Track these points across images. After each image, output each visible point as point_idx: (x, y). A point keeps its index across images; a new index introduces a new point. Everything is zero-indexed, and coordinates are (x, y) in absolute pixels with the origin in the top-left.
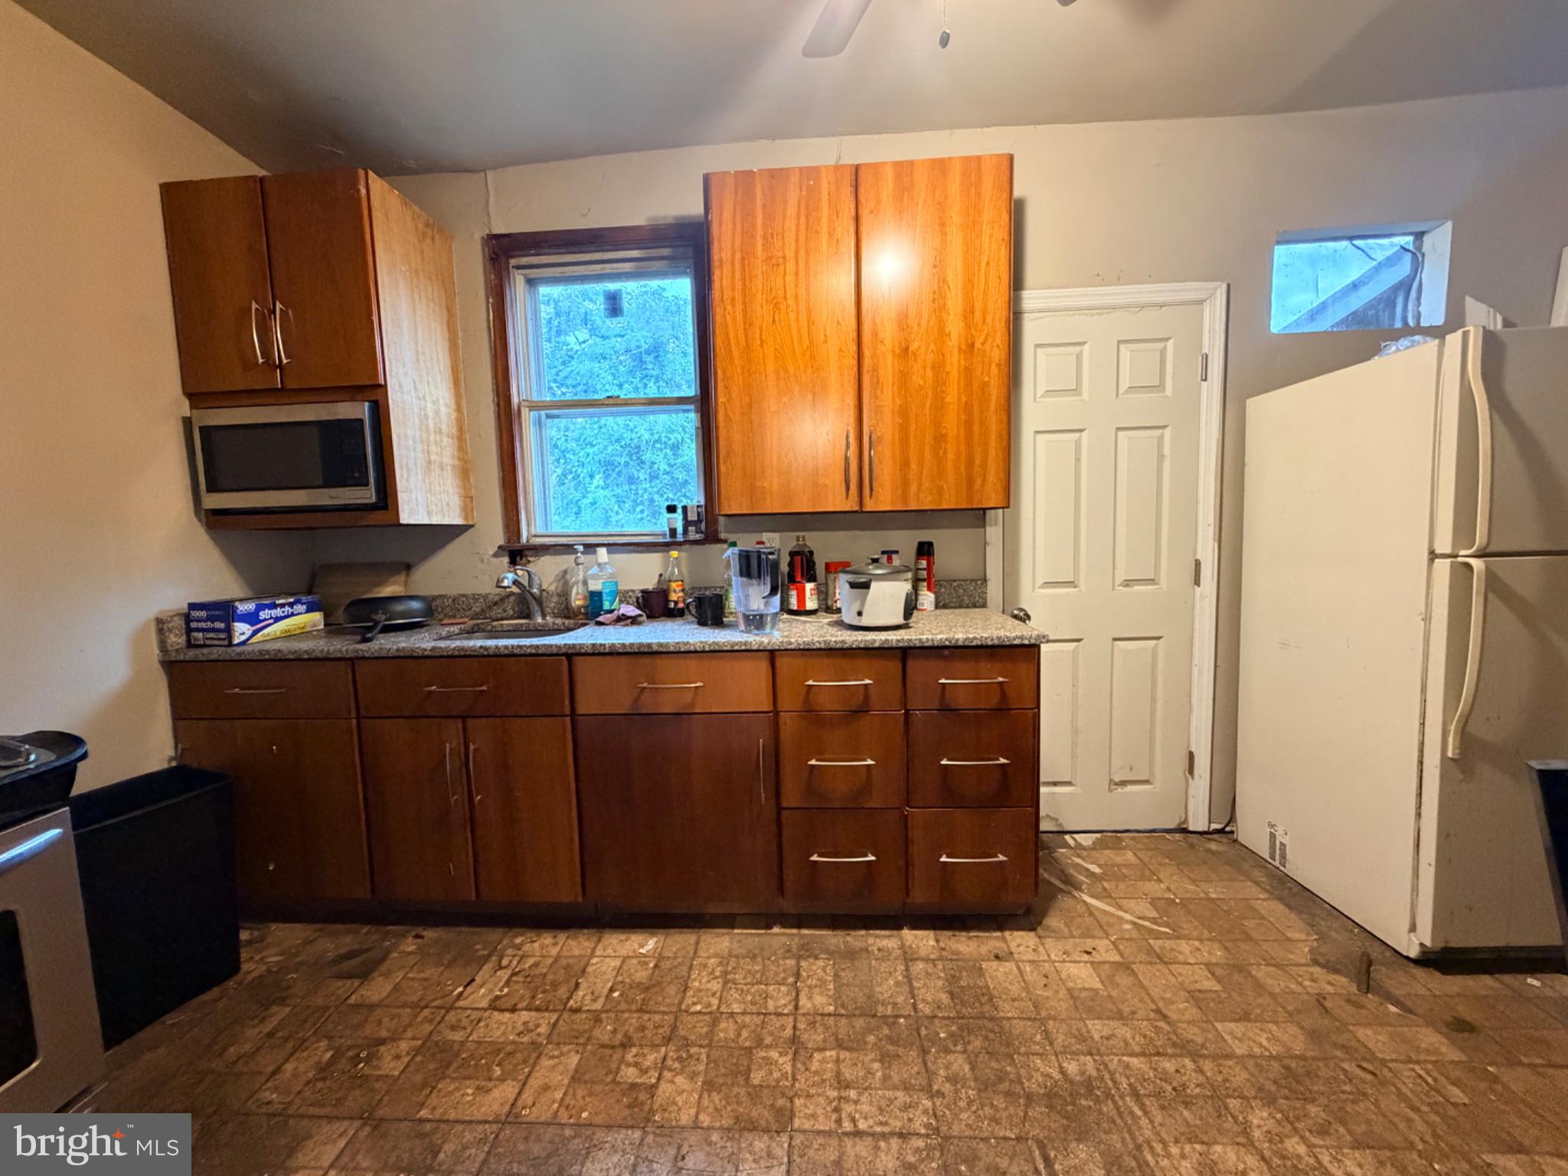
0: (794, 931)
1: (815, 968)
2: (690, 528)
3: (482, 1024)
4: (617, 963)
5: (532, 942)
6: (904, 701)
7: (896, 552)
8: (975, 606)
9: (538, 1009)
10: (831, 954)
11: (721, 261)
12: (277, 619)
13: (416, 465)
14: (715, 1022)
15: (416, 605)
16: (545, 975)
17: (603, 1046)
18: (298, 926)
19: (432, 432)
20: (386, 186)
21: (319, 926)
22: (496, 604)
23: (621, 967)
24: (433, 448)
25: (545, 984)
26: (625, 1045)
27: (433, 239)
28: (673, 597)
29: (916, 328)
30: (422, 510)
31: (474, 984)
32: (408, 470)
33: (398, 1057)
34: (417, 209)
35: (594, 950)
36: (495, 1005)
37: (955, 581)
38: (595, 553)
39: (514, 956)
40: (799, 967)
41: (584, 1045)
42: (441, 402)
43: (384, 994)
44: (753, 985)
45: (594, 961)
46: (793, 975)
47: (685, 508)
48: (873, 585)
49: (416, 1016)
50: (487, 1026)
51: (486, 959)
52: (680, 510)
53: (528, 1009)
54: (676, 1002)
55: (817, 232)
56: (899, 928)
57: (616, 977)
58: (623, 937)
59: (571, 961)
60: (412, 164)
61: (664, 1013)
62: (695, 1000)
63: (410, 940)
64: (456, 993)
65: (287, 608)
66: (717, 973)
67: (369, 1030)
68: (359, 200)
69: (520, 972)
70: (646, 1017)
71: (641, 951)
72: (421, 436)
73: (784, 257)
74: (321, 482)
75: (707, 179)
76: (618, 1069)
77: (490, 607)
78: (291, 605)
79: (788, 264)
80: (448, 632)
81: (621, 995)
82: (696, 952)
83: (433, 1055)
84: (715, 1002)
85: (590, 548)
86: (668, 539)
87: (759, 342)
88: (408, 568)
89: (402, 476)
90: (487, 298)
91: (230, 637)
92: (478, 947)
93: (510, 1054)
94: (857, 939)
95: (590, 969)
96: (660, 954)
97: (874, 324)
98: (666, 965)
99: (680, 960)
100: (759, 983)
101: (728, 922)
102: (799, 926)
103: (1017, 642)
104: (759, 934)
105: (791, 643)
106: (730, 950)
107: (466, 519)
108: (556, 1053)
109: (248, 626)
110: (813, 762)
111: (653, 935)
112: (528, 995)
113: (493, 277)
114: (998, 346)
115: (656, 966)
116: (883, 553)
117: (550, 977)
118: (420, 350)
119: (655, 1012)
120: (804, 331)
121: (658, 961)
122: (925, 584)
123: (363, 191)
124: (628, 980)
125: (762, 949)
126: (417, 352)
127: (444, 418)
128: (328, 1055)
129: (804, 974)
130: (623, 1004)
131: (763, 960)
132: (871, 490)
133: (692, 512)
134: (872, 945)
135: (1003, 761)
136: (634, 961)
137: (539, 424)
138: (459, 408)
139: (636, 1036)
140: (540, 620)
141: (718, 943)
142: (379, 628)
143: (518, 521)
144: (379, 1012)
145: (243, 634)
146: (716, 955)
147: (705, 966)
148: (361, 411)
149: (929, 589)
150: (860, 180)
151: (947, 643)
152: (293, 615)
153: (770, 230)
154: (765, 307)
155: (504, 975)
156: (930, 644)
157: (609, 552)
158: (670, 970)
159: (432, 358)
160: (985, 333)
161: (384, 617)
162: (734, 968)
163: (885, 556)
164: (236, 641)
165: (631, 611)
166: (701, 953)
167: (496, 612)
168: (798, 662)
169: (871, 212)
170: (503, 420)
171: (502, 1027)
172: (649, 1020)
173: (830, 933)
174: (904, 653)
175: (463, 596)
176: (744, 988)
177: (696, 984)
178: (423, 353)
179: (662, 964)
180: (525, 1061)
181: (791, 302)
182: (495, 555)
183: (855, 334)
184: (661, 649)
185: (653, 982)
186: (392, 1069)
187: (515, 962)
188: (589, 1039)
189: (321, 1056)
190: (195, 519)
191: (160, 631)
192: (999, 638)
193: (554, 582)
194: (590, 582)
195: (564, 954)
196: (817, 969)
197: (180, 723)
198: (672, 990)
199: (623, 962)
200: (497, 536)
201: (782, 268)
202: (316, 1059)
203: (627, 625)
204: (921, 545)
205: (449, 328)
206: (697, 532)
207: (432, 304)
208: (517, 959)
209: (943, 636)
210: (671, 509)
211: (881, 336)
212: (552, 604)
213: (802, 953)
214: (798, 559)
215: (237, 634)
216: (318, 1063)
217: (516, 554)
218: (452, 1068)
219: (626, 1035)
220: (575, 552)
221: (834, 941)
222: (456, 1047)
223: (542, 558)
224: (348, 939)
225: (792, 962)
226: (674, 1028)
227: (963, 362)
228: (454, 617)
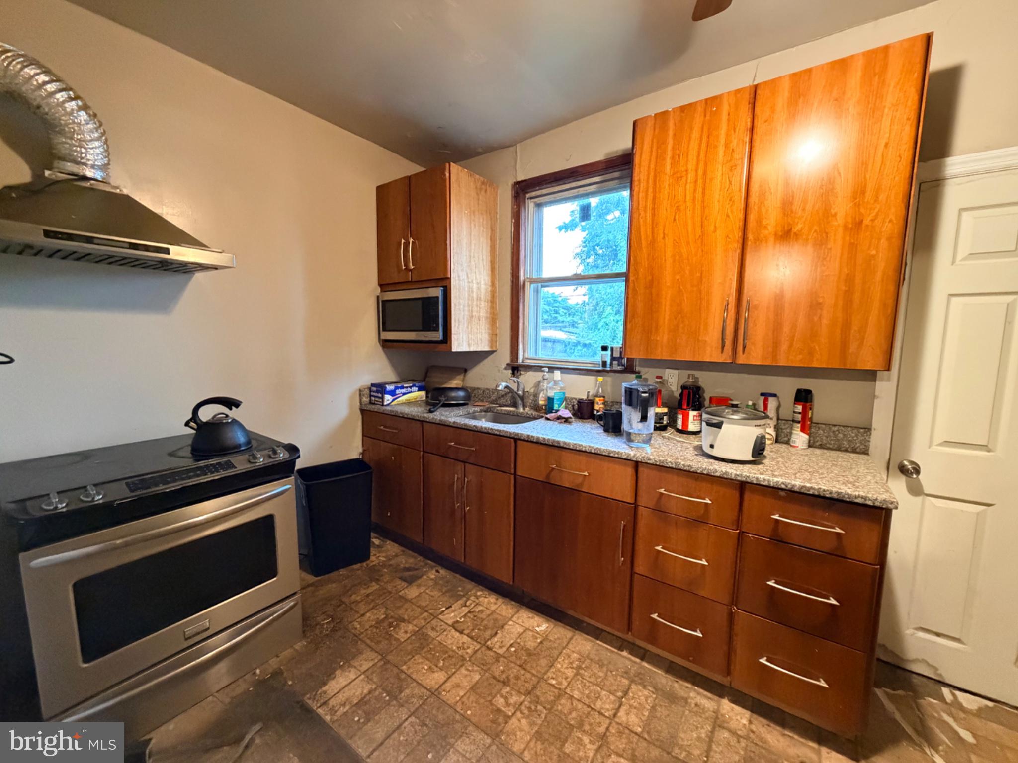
0: (638, 660)
1: (640, 694)
2: (614, 362)
3: (445, 633)
4: (521, 630)
5: (485, 597)
6: (738, 523)
7: (775, 395)
8: (854, 451)
9: (472, 638)
10: (656, 689)
11: (639, 181)
12: (404, 394)
13: (464, 319)
14: (559, 697)
15: (461, 394)
16: (483, 620)
17: (494, 677)
18: (396, 545)
19: (475, 299)
20: (460, 168)
21: (403, 549)
22: (502, 396)
23: (522, 633)
24: (475, 309)
25: (480, 625)
26: (505, 683)
27: (486, 191)
28: (597, 407)
29: (800, 212)
30: (465, 344)
31: (451, 609)
32: (459, 322)
33: (406, 632)
34: (477, 176)
35: (513, 617)
36: (454, 626)
37: (835, 426)
38: (553, 372)
39: (474, 601)
40: (629, 688)
41: (486, 671)
42: (483, 282)
43: (414, 596)
44: (594, 684)
45: (511, 623)
46: (623, 692)
47: (612, 349)
48: (724, 426)
49: (421, 614)
50: (447, 635)
51: (459, 597)
52: (609, 349)
53: (468, 636)
54: (543, 671)
55: (716, 147)
56: (721, 696)
57: (517, 639)
58: (531, 615)
59: (500, 618)
60: (480, 150)
61: (533, 675)
62: (554, 676)
63: (434, 572)
64: (441, 610)
65: (409, 389)
66: (574, 665)
67: (401, 612)
68: (445, 180)
69: (473, 612)
70: (523, 672)
71: (537, 629)
72: (468, 303)
73: (687, 171)
74: (421, 329)
75: (635, 123)
76: (495, 696)
77: (499, 398)
78: (411, 387)
79: (689, 176)
80: (474, 410)
81: (515, 651)
82: (567, 645)
83: (420, 639)
84: (565, 683)
85: (552, 369)
86: (601, 368)
87: (662, 236)
88: (466, 371)
89: (455, 326)
90: (512, 220)
91: (383, 402)
92: (460, 589)
93: (449, 656)
94: (681, 688)
95: (506, 627)
96: (547, 636)
97: (759, 212)
98: (547, 644)
99: (556, 645)
100: (597, 685)
101: (596, 634)
102: (642, 659)
103: (859, 500)
104: (612, 652)
105: (650, 459)
106: (589, 653)
107: (491, 347)
108: (470, 668)
109: (391, 397)
110: (659, 548)
111: (548, 621)
112: (471, 628)
113: (515, 207)
114: (890, 221)
115: (541, 642)
116: (762, 395)
117: (485, 622)
118: (472, 255)
119: (529, 672)
120: (698, 224)
121: (544, 640)
122: (799, 425)
123: (447, 175)
124: (522, 644)
125: (610, 662)
126: (470, 256)
127: (483, 291)
128: (383, 617)
129: (631, 695)
130: (514, 657)
131: (607, 671)
132: (744, 347)
133: (617, 351)
134: (692, 699)
135: (833, 601)
136: (531, 633)
137: (537, 291)
138: (493, 284)
139: (513, 681)
140: (521, 410)
141: (583, 644)
142: (440, 405)
143: (518, 350)
144: (407, 605)
145: (388, 400)
146: (579, 653)
147: (569, 657)
148: (437, 292)
149: (803, 430)
150: (758, 97)
151: (783, 486)
152: (411, 392)
153: (677, 152)
154: (668, 210)
155: (466, 610)
156: (766, 483)
157: (561, 373)
158: (548, 649)
159: (479, 258)
160: (876, 210)
161: (444, 399)
162: (586, 667)
163: (762, 398)
164: (385, 404)
165: (566, 414)
166: (570, 646)
167: (502, 401)
168: (654, 473)
169: (766, 121)
170: (514, 289)
171: (453, 639)
172: (523, 675)
173: (663, 673)
174: (743, 486)
175: (487, 389)
176: (587, 684)
177: (559, 666)
178: (474, 257)
179: (545, 643)
180: (455, 665)
181: (689, 204)
182: (505, 369)
183: (741, 223)
184: (565, 446)
185: (536, 652)
186: (402, 637)
187: (473, 605)
188: (489, 669)
189: (380, 616)
190: (378, 343)
191: (360, 395)
192: (838, 493)
193: (533, 387)
194: (549, 391)
195: (498, 612)
196: (642, 695)
197: (365, 438)
198: (544, 662)
199: (524, 631)
200: (507, 359)
201: (684, 179)
202: (378, 616)
203: (561, 423)
204: (799, 392)
205: (491, 240)
206: (619, 365)
207: (482, 228)
208: (475, 603)
209: (780, 480)
210: (604, 348)
211: (765, 222)
212: (529, 401)
213: (636, 679)
214: (686, 392)
215: (386, 400)
216: (378, 619)
217: (516, 369)
218: (424, 650)
219: (507, 677)
220: (543, 371)
221: (664, 681)
222: (430, 640)
223: (528, 373)
224: (411, 560)
225: (626, 682)
226: (534, 687)
227: (848, 238)
228: (482, 401)
